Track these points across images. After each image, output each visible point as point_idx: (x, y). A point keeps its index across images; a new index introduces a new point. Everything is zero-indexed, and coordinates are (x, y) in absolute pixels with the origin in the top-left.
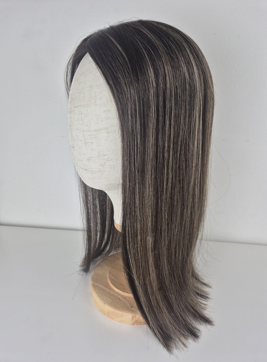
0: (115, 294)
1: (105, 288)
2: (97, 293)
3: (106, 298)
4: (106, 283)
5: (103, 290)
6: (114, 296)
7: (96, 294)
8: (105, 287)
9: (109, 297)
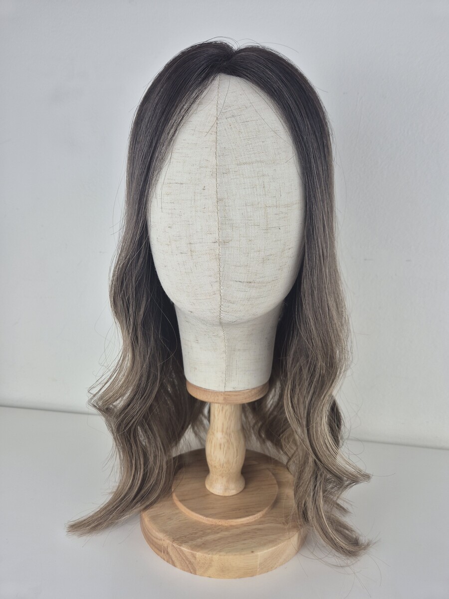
0: (245, 529)
1: (218, 535)
2: (220, 551)
3: (243, 544)
4: (209, 529)
5: (220, 539)
6: (249, 532)
7: (222, 553)
8: (218, 533)
9: (245, 540)
